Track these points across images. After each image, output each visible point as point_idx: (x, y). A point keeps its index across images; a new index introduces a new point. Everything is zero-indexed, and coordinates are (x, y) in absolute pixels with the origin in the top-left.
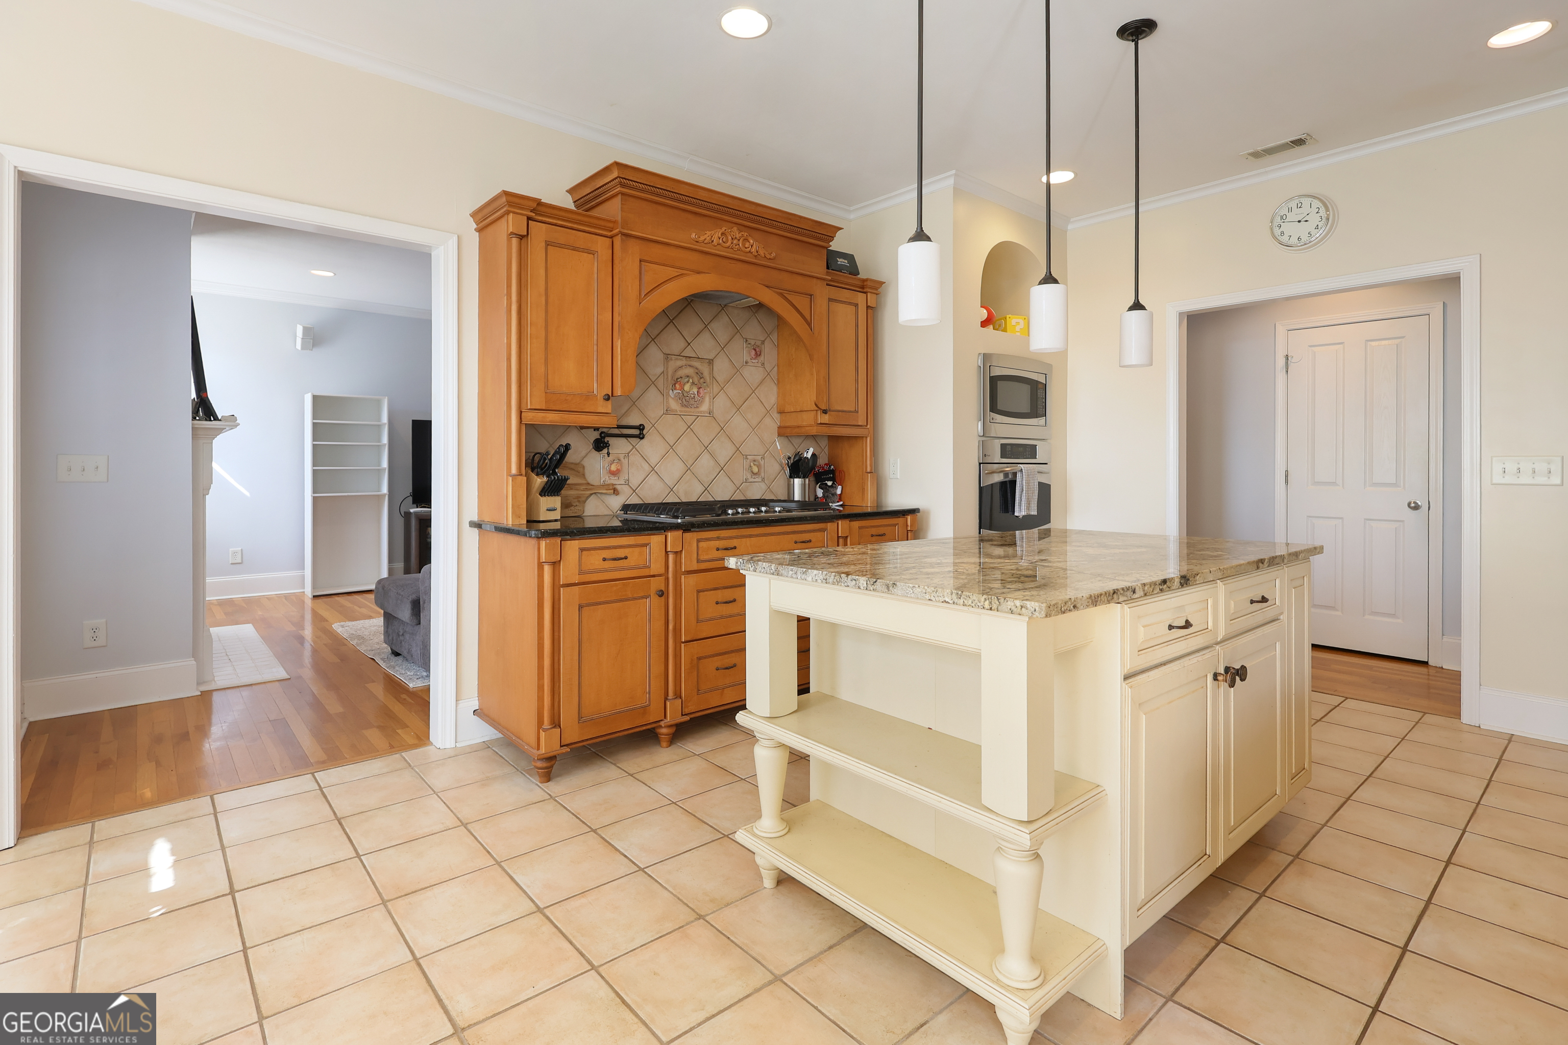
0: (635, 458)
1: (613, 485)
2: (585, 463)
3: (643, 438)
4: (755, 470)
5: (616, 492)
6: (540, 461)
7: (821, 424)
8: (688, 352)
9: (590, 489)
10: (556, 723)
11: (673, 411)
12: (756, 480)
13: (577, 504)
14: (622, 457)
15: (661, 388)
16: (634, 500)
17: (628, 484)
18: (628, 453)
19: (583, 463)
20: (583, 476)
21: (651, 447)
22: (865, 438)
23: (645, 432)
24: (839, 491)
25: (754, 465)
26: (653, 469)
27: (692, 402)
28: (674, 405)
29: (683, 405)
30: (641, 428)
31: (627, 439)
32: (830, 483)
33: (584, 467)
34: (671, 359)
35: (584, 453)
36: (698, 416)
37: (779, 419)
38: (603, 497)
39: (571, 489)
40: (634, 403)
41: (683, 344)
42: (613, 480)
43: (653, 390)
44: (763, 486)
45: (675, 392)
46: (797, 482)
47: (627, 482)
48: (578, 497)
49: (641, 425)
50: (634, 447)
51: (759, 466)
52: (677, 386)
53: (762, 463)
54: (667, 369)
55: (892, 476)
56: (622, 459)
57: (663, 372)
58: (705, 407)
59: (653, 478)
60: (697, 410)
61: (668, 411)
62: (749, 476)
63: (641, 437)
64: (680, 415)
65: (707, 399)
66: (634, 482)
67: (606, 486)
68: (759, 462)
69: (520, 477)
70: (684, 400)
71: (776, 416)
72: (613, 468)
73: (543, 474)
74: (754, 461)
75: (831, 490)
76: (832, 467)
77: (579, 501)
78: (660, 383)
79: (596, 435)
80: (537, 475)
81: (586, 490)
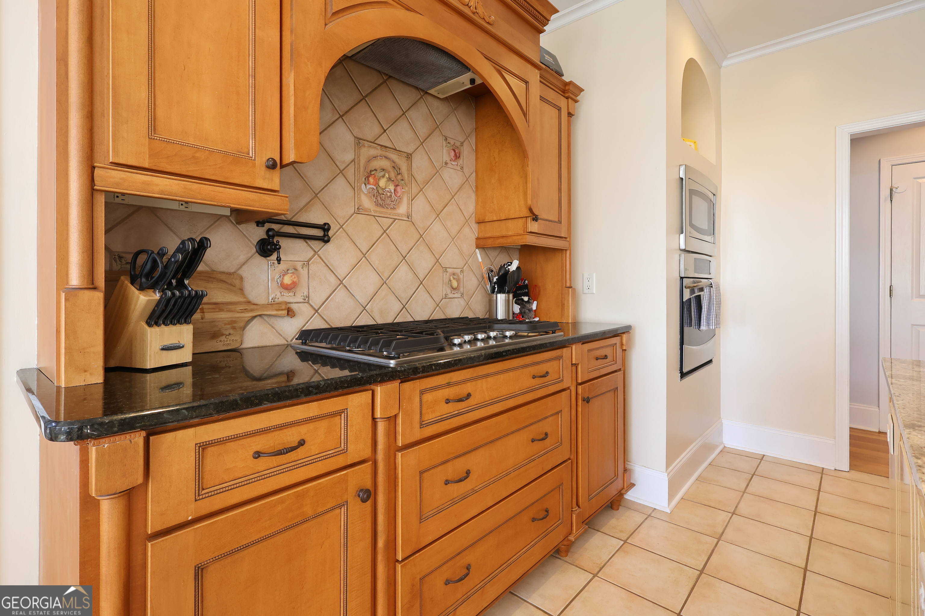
0: (316, 267)
1: (287, 303)
2: (245, 272)
3: (328, 241)
4: (455, 284)
5: (290, 313)
6: (145, 264)
7: (531, 232)
8: (383, 140)
9: (252, 310)
11: (365, 210)
12: (456, 295)
13: (231, 331)
14: (299, 265)
15: (352, 179)
16: (317, 324)
17: (308, 302)
18: (308, 261)
19: (241, 272)
20: (242, 290)
21: (338, 253)
22: (564, 252)
23: (330, 233)
24: (534, 306)
25: (454, 279)
26: (341, 282)
27: (388, 201)
28: (367, 203)
29: (377, 204)
30: (325, 228)
31: (307, 242)
32: (526, 299)
33: (241, 278)
34: (364, 146)
35: (242, 258)
36: (395, 219)
37: (477, 230)
38: (273, 320)
39: (221, 310)
40: (316, 195)
41: (377, 130)
42: (287, 297)
43: (340, 181)
44: (462, 302)
45: (369, 186)
46: (501, 298)
47: (307, 300)
48: (232, 323)
49: (325, 224)
50: (316, 253)
51: (458, 281)
52: (371, 180)
53: (461, 276)
54: (359, 157)
55: (586, 291)
56: (299, 268)
57: (353, 160)
58: (402, 209)
59: (341, 293)
60: (395, 212)
61: (359, 210)
62: (449, 291)
63: (325, 239)
64: (374, 216)
65: (405, 200)
66: (317, 299)
67: (275, 305)
68: (458, 276)
69: (88, 294)
70: (379, 199)
71: (475, 226)
72: (287, 280)
73: (153, 287)
74: (454, 274)
75: (528, 305)
76: (527, 282)
77: (234, 328)
78: (350, 172)
79: (260, 233)
80: (141, 289)
81: (243, 311)
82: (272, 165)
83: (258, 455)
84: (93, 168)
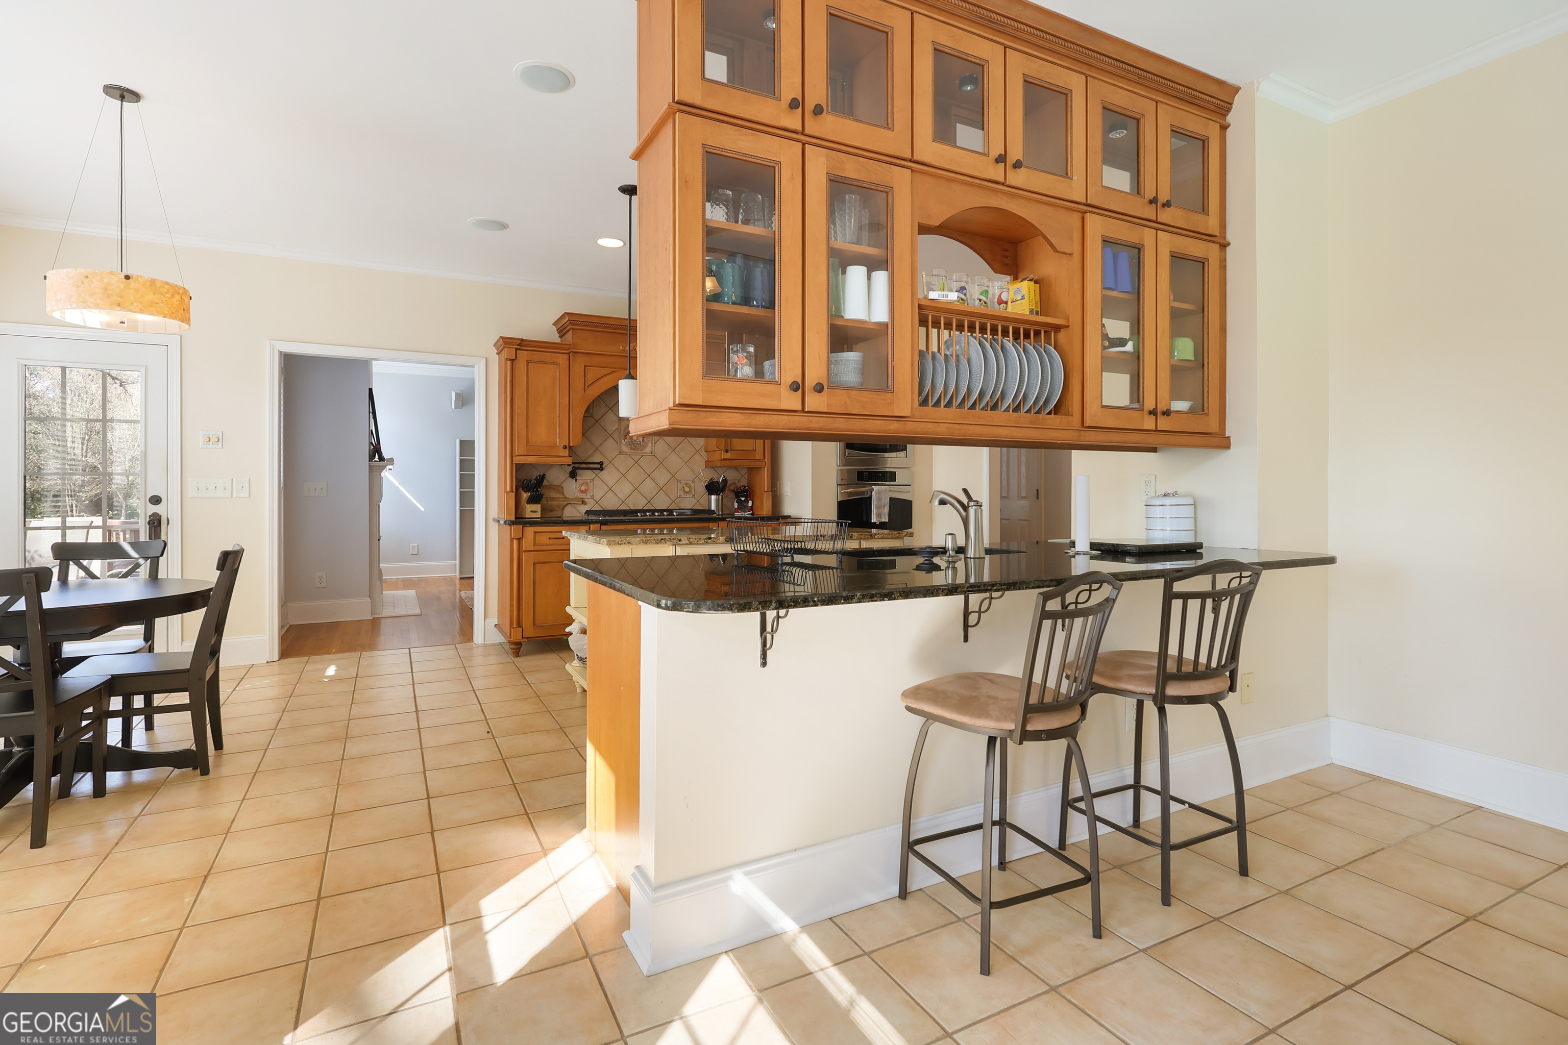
0: (597, 482)
1: (582, 498)
2: (564, 485)
3: (602, 470)
4: (687, 489)
5: (584, 503)
6: (526, 484)
7: (723, 459)
9: (566, 501)
10: (519, 625)
11: (625, 452)
12: (688, 496)
13: (558, 509)
14: (588, 482)
15: (616, 439)
16: (597, 508)
17: (593, 498)
18: (593, 480)
19: (563, 485)
20: (563, 493)
21: (609, 476)
22: (763, 468)
23: (604, 466)
24: (750, 504)
25: (687, 486)
26: (610, 489)
27: (639, 446)
28: (625, 449)
29: (632, 449)
30: (601, 464)
31: (592, 471)
32: (743, 499)
33: (563, 488)
34: (623, 421)
35: (563, 479)
36: (643, 455)
37: (706, 456)
38: (576, 506)
39: (554, 501)
40: (597, 448)
42: (583, 496)
43: (610, 441)
44: (694, 501)
45: (626, 440)
46: (713, 497)
47: (592, 497)
48: (559, 506)
49: (601, 462)
50: (597, 475)
51: (690, 487)
52: (628, 437)
53: (693, 485)
54: (620, 426)
55: (786, 495)
56: (589, 483)
57: (618, 428)
58: (648, 449)
59: (610, 494)
60: (642, 451)
61: (621, 453)
62: (682, 494)
63: (601, 469)
64: (629, 455)
65: (650, 445)
66: (597, 497)
67: (577, 499)
68: (690, 484)
69: (511, 493)
70: (632, 446)
71: (704, 454)
72: (583, 488)
73: (528, 491)
74: (686, 484)
75: (744, 503)
76: (747, 488)
77: (559, 508)
78: (615, 435)
79: (570, 469)
80: (525, 492)
81: (564, 501)
82: (565, 447)
83: (550, 539)
84: (512, 457)
